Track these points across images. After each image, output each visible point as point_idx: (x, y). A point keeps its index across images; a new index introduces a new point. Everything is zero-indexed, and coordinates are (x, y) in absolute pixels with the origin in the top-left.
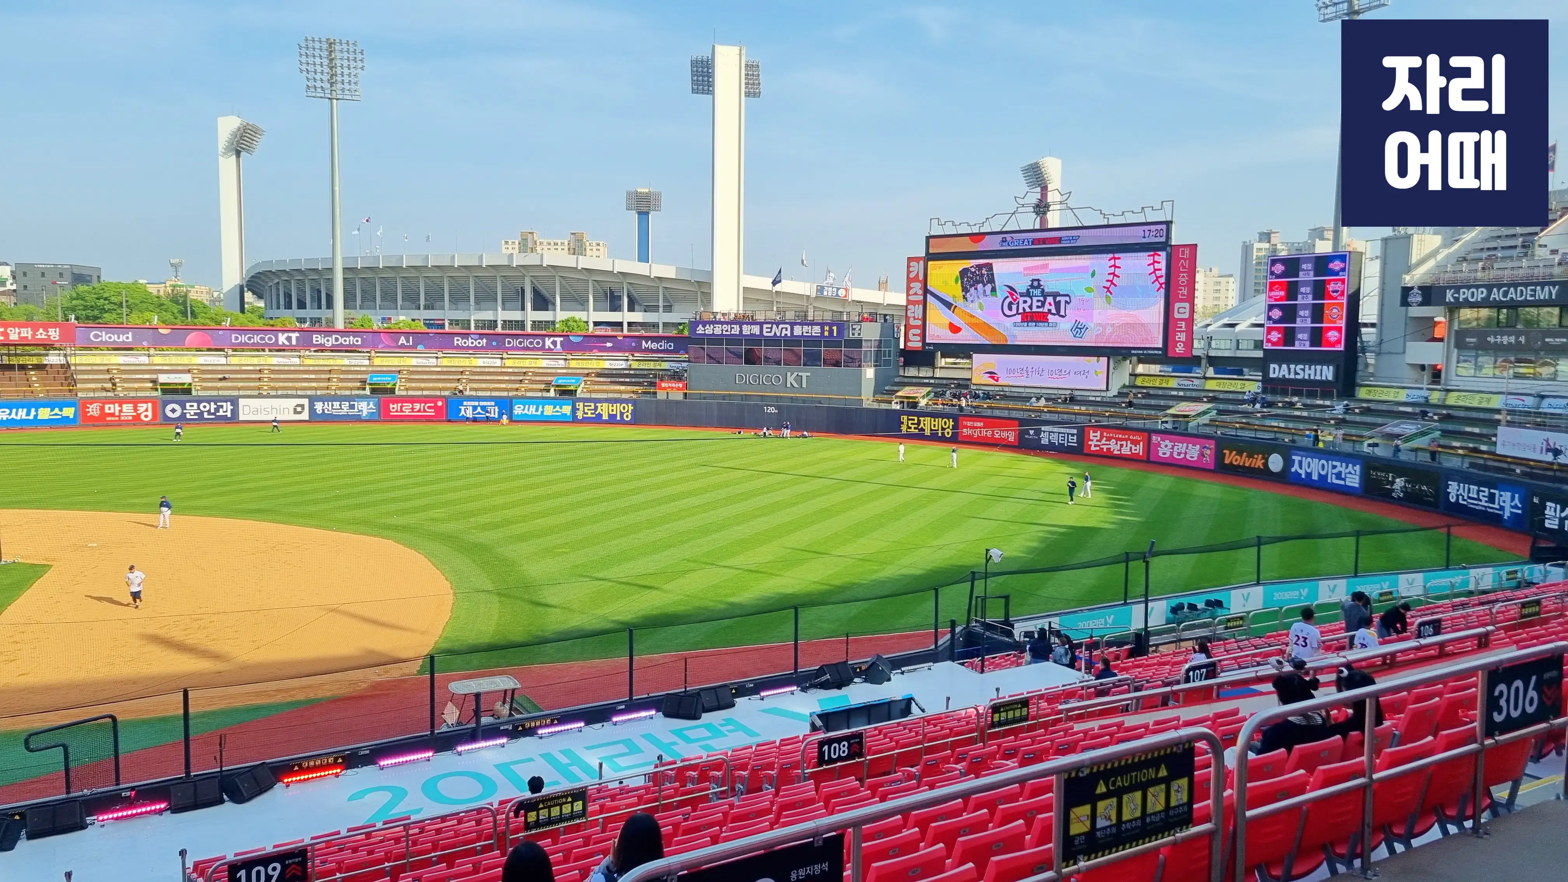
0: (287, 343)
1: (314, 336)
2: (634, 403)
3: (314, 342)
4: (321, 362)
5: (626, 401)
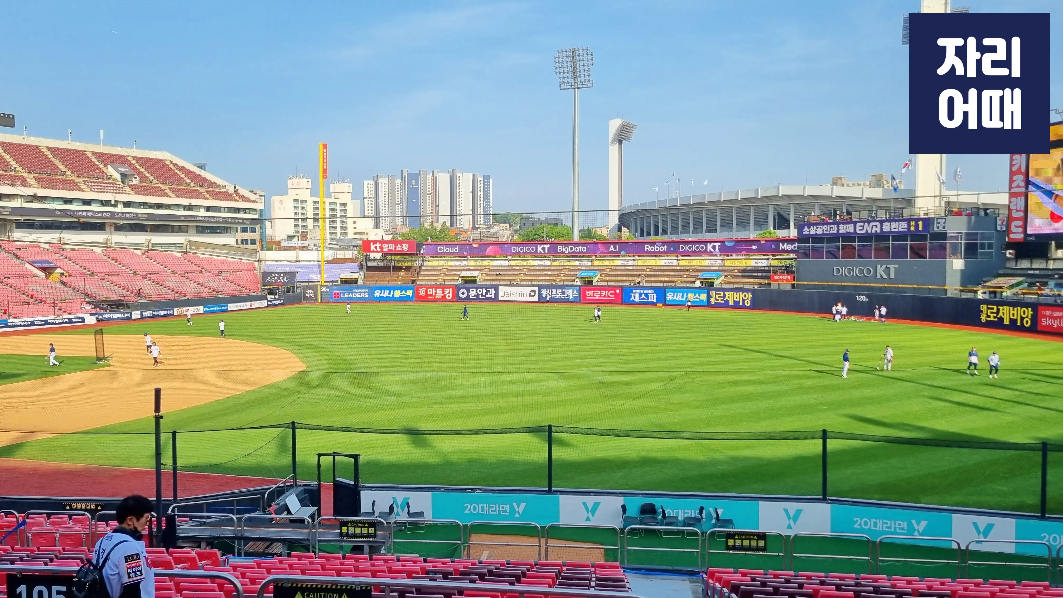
0: (542, 252)
1: (558, 247)
2: (753, 291)
3: (558, 251)
4: (563, 264)
5: (747, 291)
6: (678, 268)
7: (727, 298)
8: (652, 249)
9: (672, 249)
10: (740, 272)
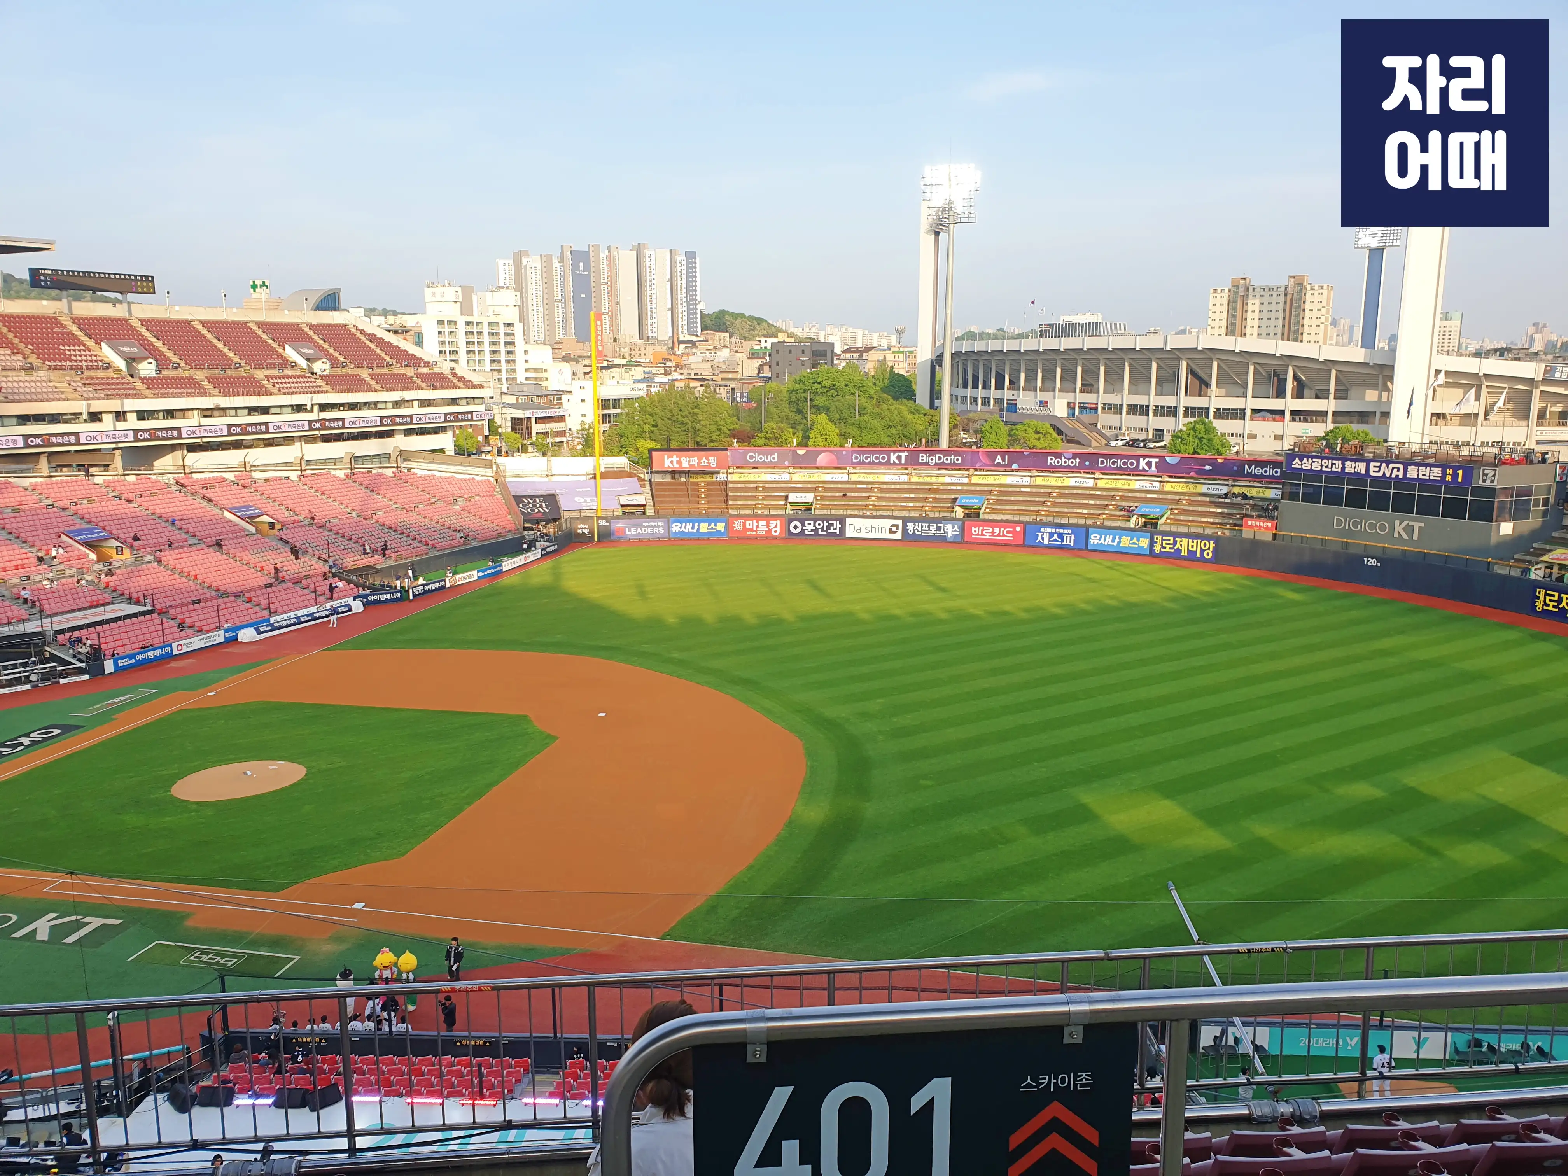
0: (897, 462)
2: (1217, 540)
4: (926, 479)
5: (1207, 536)
6: (1098, 493)
7: (1178, 545)
8: (1058, 462)
9: (1087, 463)
10: (1190, 505)
